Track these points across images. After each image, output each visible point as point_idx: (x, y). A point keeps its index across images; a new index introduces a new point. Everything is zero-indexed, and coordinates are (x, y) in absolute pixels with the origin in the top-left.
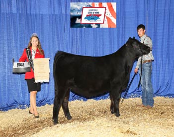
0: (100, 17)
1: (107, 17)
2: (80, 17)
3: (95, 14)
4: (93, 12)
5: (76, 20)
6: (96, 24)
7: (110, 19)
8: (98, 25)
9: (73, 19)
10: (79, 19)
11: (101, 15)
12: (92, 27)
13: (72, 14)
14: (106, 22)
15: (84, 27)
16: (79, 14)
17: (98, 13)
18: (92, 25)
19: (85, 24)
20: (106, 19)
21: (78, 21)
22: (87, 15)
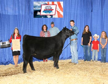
0: (52, 11)
1: (57, 11)
2: (40, 11)
3: (49, 9)
4: (48, 8)
5: (37, 13)
6: (50, 15)
7: (59, 12)
8: (52, 16)
9: (36, 12)
10: (39, 12)
11: (53, 10)
12: (47, 17)
13: (35, 9)
14: (57, 14)
15: (43, 17)
16: (39, 9)
17: (51, 8)
18: (47, 16)
19: (43, 15)
20: (56, 12)
21: (38, 13)
22: (44, 10)
